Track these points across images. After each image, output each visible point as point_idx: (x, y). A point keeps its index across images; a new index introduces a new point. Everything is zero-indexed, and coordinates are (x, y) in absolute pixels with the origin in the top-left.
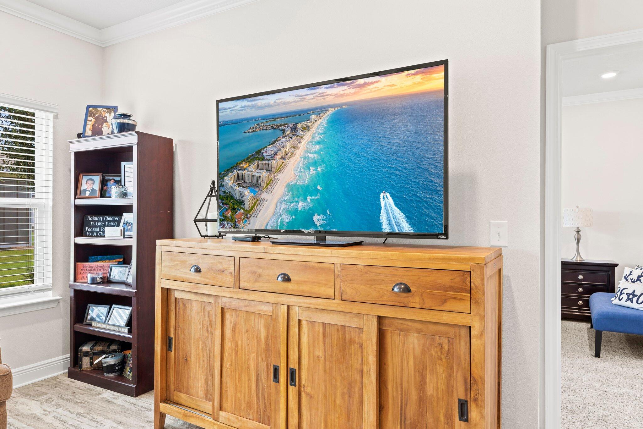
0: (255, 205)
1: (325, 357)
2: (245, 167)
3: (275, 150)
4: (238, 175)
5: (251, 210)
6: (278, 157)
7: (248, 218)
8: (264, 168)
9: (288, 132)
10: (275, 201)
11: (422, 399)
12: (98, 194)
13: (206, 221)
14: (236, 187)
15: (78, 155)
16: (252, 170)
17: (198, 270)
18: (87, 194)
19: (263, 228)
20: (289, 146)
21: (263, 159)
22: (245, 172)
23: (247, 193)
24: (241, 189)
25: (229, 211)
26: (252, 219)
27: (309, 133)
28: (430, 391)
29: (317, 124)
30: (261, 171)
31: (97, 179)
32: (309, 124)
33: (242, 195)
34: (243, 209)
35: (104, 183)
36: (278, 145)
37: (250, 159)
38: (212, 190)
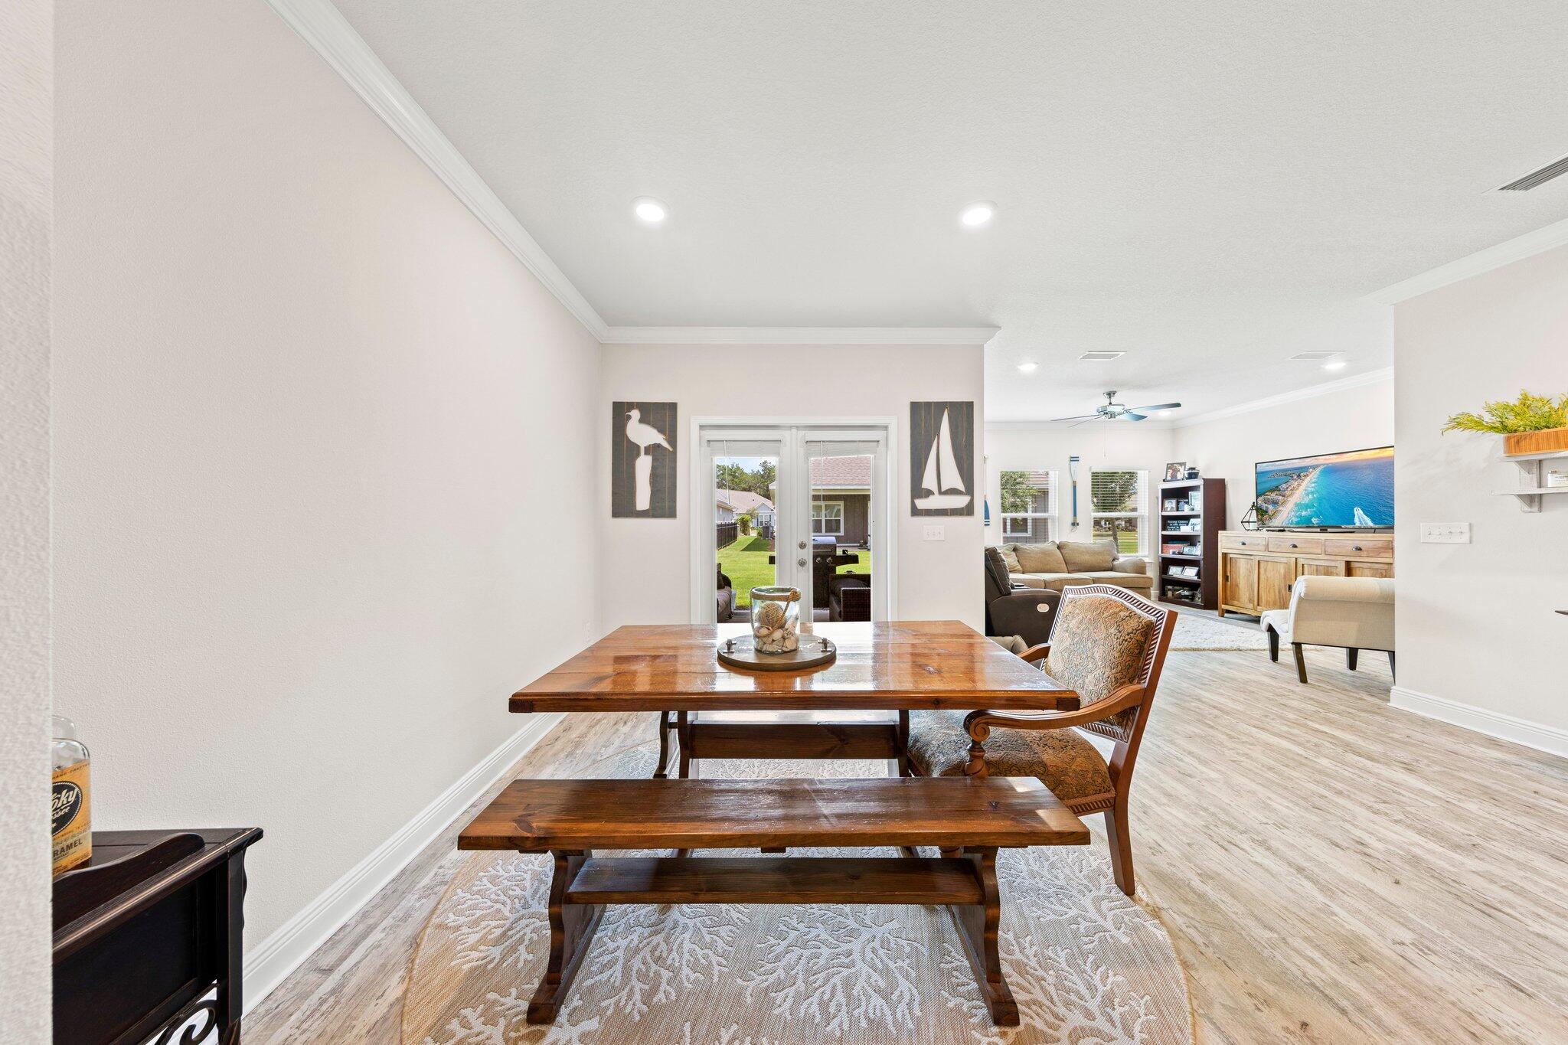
0: (1276, 513)
2: (1271, 494)
3: (1288, 486)
5: (1275, 515)
6: (1289, 489)
8: (1280, 495)
9: (1294, 477)
12: (1175, 509)
13: (1249, 522)
14: (1266, 505)
15: (1163, 491)
16: (1273, 496)
17: (1244, 544)
18: (1169, 509)
20: (1296, 483)
21: (1280, 490)
23: (1272, 507)
24: (1269, 505)
25: (1263, 517)
31: (1174, 502)
33: (1270, 508)
34: (1271, 515)
35: (1178, 503)
36: (1289, 484)
37: (1272, 491)
38: (1253, 506)
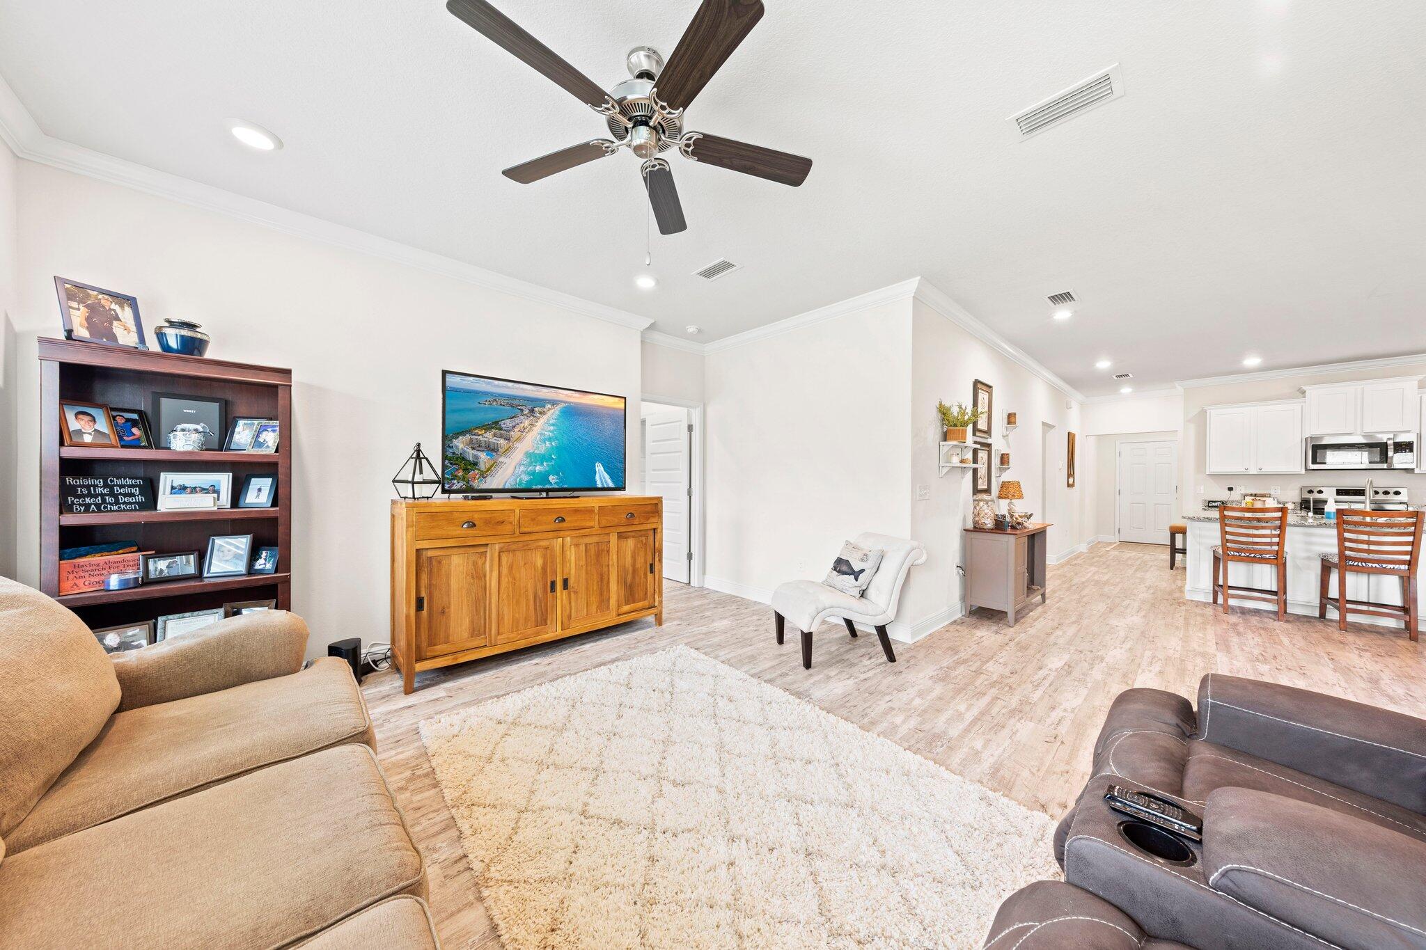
0: (492, 466)
1: (587, 564)
2: (480, 433)
3: (514, 424)
4: (471, 439)
5: (488, 470)
7: (484, 477)
8: (501, 437)
9: (526, 412)
10: (514, 464)
11: (635, 571)
14: (470, 451)
16: (489, 437)
18: (88, 438)
19: (501, 487)
20: (527, 423)
21: (501, 429)
22: (480, 438)
23: (483, 457)
24: (475, 452)
25: (461, 471)
26: (489, 479)
27: (545, 417)
28: (638, 565)
29: (551, 412)
30: (499, 439)
32: (545, 410)
33: (477, 457)
34: (478, 469)
37: (487, 428)
